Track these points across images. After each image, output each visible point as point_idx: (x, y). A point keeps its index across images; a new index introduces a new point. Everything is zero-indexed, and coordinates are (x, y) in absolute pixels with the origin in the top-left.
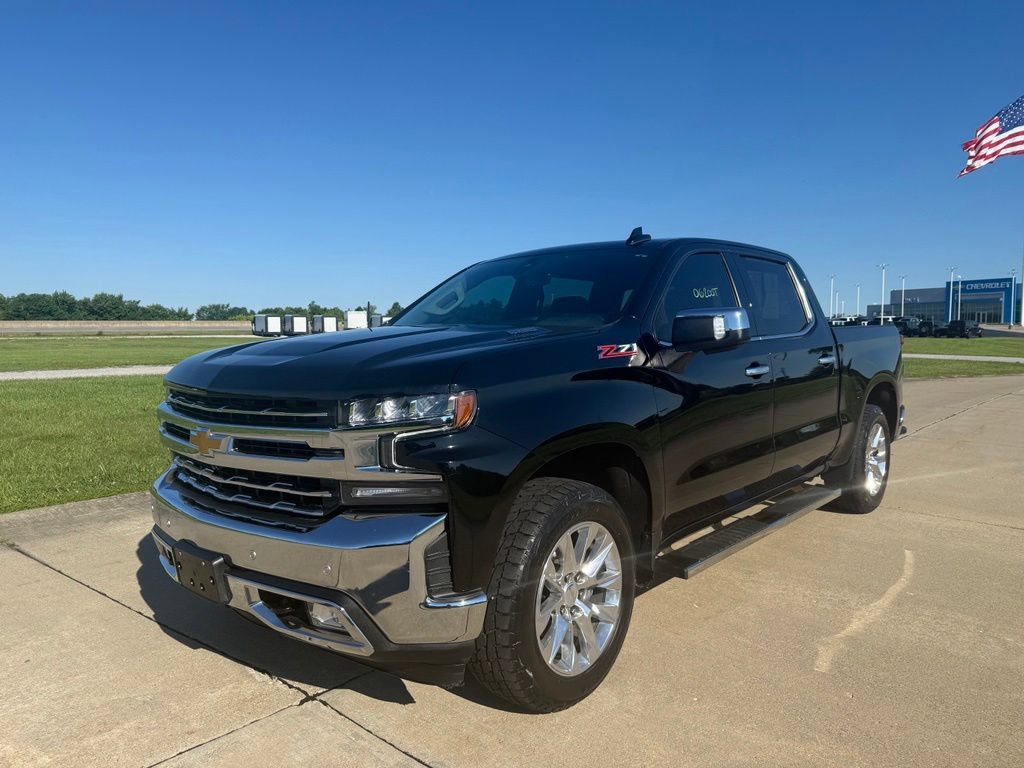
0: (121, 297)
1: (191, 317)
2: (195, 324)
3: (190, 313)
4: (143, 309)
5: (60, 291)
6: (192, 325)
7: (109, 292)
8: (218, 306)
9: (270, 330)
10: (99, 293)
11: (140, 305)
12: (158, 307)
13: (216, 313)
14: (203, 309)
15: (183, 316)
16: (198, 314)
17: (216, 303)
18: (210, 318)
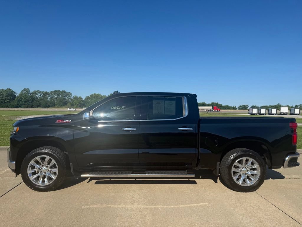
0: (217, 103)
1: (237, 109)
2: (238, 111)
3: (236, 107)
4: (223, 106)
5: (203, 102)
6: (237, 111)
7: (214, 102)
8: (245, 105)
9: (253, 113)
10: (212, 102)
11: (223, 105)
12: (228, 106)
13: (244, 107)
14: (240, 106)
15: (234, 108)
16: (239, 108)
17: (244, 104)
18: (242, 109)
